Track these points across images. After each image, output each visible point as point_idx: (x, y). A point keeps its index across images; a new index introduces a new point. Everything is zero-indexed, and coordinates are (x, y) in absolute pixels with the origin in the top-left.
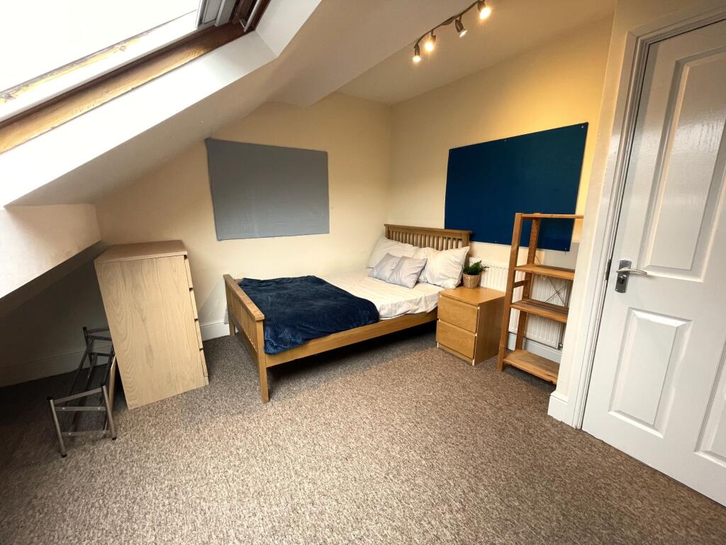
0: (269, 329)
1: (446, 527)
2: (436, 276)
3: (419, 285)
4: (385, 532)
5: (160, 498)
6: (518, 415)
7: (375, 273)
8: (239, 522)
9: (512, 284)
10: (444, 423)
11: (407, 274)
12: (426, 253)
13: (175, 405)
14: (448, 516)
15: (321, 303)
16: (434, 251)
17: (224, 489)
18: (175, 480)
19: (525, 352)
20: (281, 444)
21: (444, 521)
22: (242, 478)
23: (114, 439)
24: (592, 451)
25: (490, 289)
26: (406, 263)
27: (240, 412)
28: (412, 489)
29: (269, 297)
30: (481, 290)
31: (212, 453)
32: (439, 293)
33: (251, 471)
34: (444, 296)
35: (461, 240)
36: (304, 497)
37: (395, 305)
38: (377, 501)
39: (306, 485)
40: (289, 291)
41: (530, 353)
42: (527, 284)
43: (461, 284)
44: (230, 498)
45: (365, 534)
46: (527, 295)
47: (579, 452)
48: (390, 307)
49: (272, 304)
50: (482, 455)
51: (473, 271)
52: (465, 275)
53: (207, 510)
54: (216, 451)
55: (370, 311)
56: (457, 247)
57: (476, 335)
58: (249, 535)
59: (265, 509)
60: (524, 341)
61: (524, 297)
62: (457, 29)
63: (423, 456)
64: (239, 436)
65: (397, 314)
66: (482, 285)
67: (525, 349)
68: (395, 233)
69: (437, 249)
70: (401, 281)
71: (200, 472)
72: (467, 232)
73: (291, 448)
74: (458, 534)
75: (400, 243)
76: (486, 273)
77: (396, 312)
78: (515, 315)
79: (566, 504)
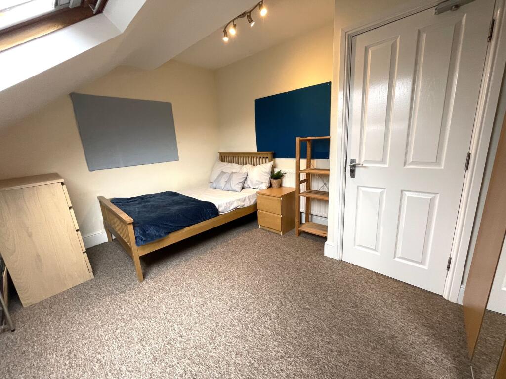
0: (138, 229)
1: (268, 329)
2: (254, 183)
3: (244, 190)
4: (231, 340)
5: (61, 361)
6: (308, 259)
7: (215, 185)
8: (128, 361)
9: (299, 182)
10: (265, 272)
11: (236, 184)
12: (247, 168)
13: (66, 297)
14: (269, 322)
15: (177, 208)
16: (252, 167)
17: (115, 343)
18: (73, 347)
19: (311, 223)
20: (155, 305)
21: (266, 326)
22: (128, 333)
23: (13, 330)
24: (348, 270)
25: (288, 187)
26: (234, 176)
27: (122, 292)
28: (247, 313)
29: (137, 208)
30: (283, 188)
31: (102, 323)
32: (257, 193)
33: (134, 327)
34: (260, 194)
35: (268, 158)
36: (175, 334)
37: (229, 203)
38: (225, 324)
39: (176, 327)
40: (151, 203)
41: (314, 223)
42: (308, 181)
43: (270, 186)
44: (120, 347)
45: (218, 345)
46: (308, 188)
47: (341, 272)
48: (225, 205)
49: (139, 212)
50: (288, 285)
51: (277, 177)
52: (272, 180)
53: (102, 359)
54: (105, 320)
55: (212, 208)
56: (266, 163)
57: (281, 216)
58: (137, 366)
59: (147, 348)
60: (310, 216)
61: (307, 189)
62: (249, 21)
63: (253, 293)
64: (123, 307)
65: (231, 209)
66: (283, 185)
67: (312, 221)
68: (225, 157)
69: (254, 165)
70: (232, 188)
71: (94, 336)
72: (270, 152)
73: (163, 307)
74: (275, 330)
75: (230, 164)
76: (285, 178)
77: (229, 208)
78: (303, 200)
79: (334, 300)
